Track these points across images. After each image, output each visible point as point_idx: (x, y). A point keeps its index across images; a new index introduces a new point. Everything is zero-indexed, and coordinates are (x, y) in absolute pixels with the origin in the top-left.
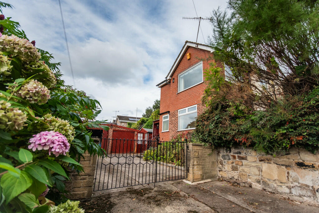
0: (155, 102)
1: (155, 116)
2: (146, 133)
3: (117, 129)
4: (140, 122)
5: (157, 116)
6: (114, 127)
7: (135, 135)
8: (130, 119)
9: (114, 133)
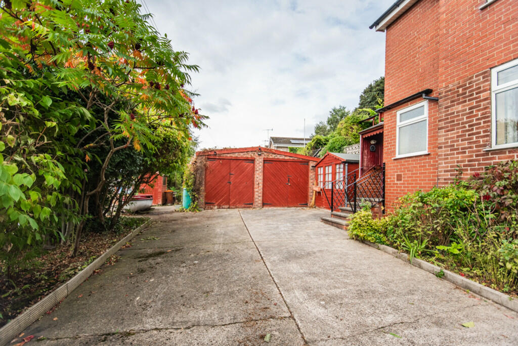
0: (331, 112)
1: (347, 129)
2: (340, 164)
3: (272, 156)
4: (313, 144)
5: (351, 128)
6: (265, 153)
7: (311, 168)
8: (293, 141)
9: (266, 165)
